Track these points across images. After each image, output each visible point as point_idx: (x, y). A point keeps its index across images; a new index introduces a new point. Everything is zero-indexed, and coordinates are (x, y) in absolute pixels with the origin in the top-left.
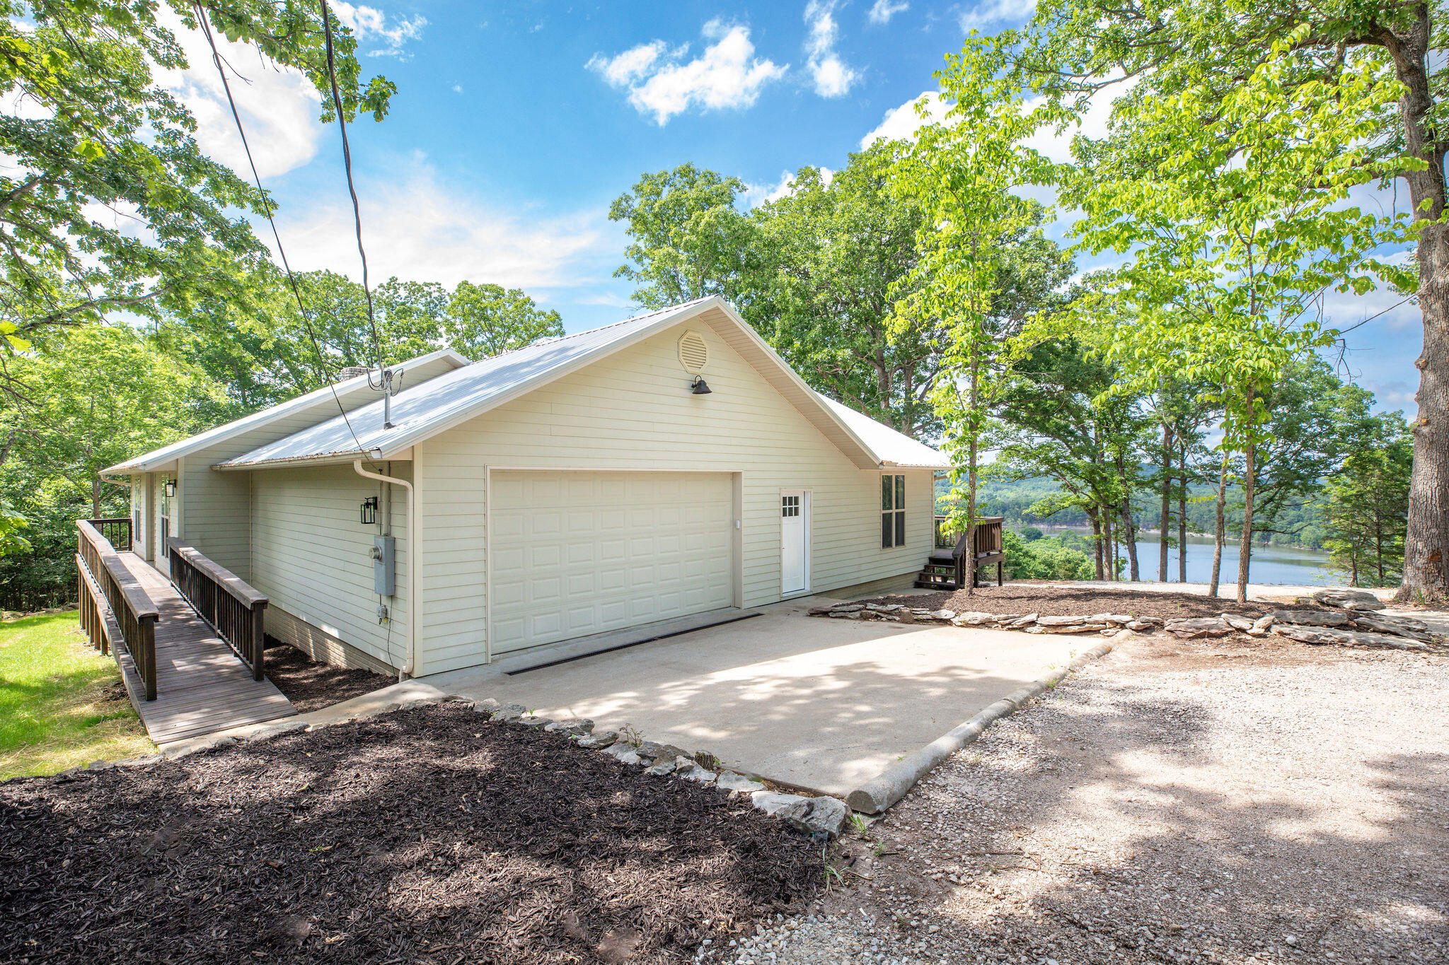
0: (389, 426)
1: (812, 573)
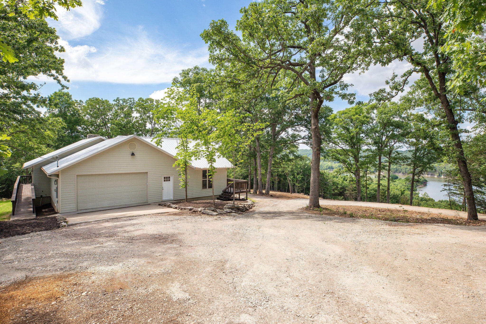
0: (58, 166)
1: (174, 195)
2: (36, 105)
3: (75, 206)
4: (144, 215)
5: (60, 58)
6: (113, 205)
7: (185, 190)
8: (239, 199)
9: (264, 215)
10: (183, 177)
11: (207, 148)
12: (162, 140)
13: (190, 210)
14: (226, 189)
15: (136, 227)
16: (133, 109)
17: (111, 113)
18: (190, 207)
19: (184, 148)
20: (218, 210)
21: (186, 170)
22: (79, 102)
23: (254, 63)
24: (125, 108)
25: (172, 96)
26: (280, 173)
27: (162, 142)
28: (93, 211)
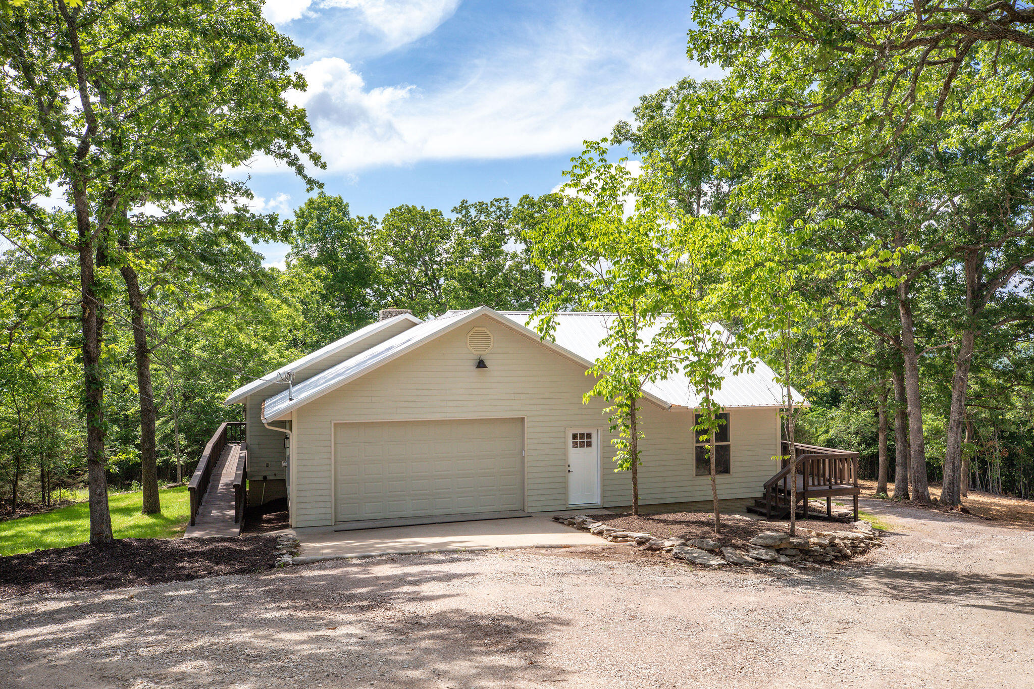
0: (291, 399)
1: (603, 491)
2: (251, 238)
3: (329, 511)
4: (497, 549)
5: (296, 107)
6: (428, 513)
7: (631, 475)
8: (828, 518)
9: (900, 582)
10: (625, 434)
11: (690, 342)
12: (557, 319)
13: (641, 542)
14: (779, 479)
15: (454, 586)
16: (507, 232)
17: (448, 245)
18: (641, 534)
19: (627, 344)
20: (728, 551)
21: (632, 415)
22: (366, 220)
23: (852, 36)
24: (485, 229)
25: (585, 181)
26: (1013, 428)
27: (557, 327)
28: (375, 526)
